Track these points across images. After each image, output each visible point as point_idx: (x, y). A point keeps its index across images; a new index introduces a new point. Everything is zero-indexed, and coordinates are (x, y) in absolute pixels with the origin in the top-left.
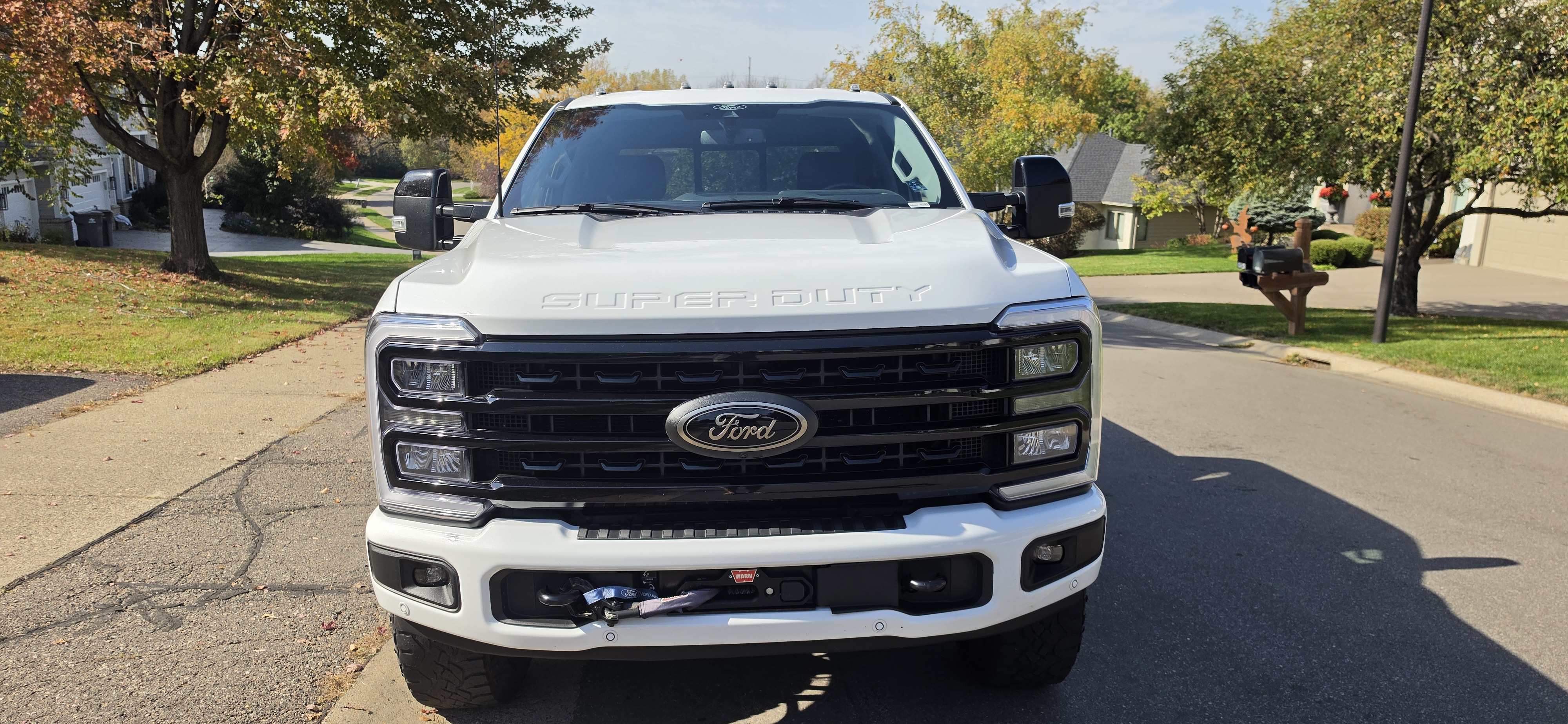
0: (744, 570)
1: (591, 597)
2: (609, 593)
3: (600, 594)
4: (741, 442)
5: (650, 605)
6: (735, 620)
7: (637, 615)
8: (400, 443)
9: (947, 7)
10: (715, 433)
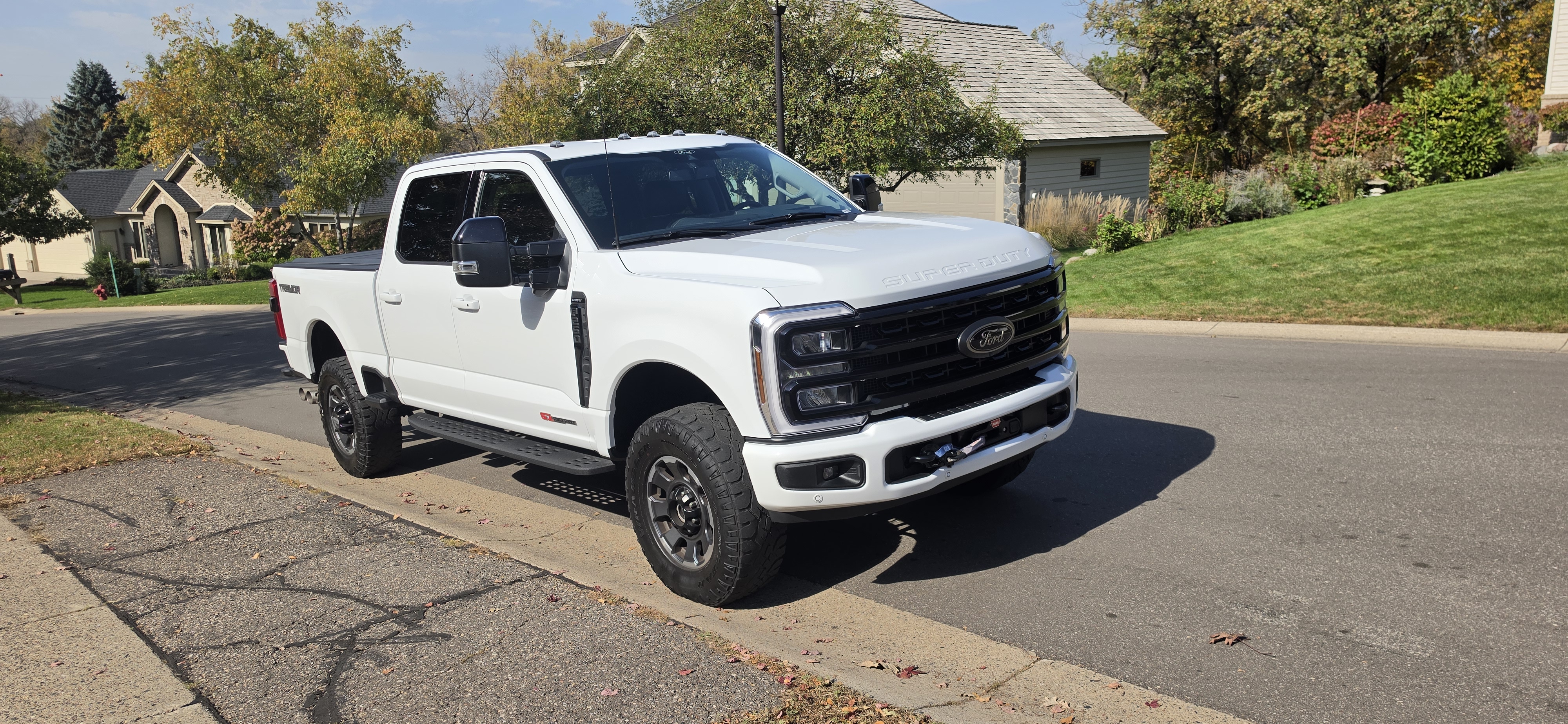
0: (995, 420)
1: (939, 454)
2: (947, 448)
3: (943, 450)
4: (992, 346)
5: (967, 450)
6: (998, 449)
7: (965, 456)
8: (798, 392)
9: (243, 20)
10: (983, 343)
